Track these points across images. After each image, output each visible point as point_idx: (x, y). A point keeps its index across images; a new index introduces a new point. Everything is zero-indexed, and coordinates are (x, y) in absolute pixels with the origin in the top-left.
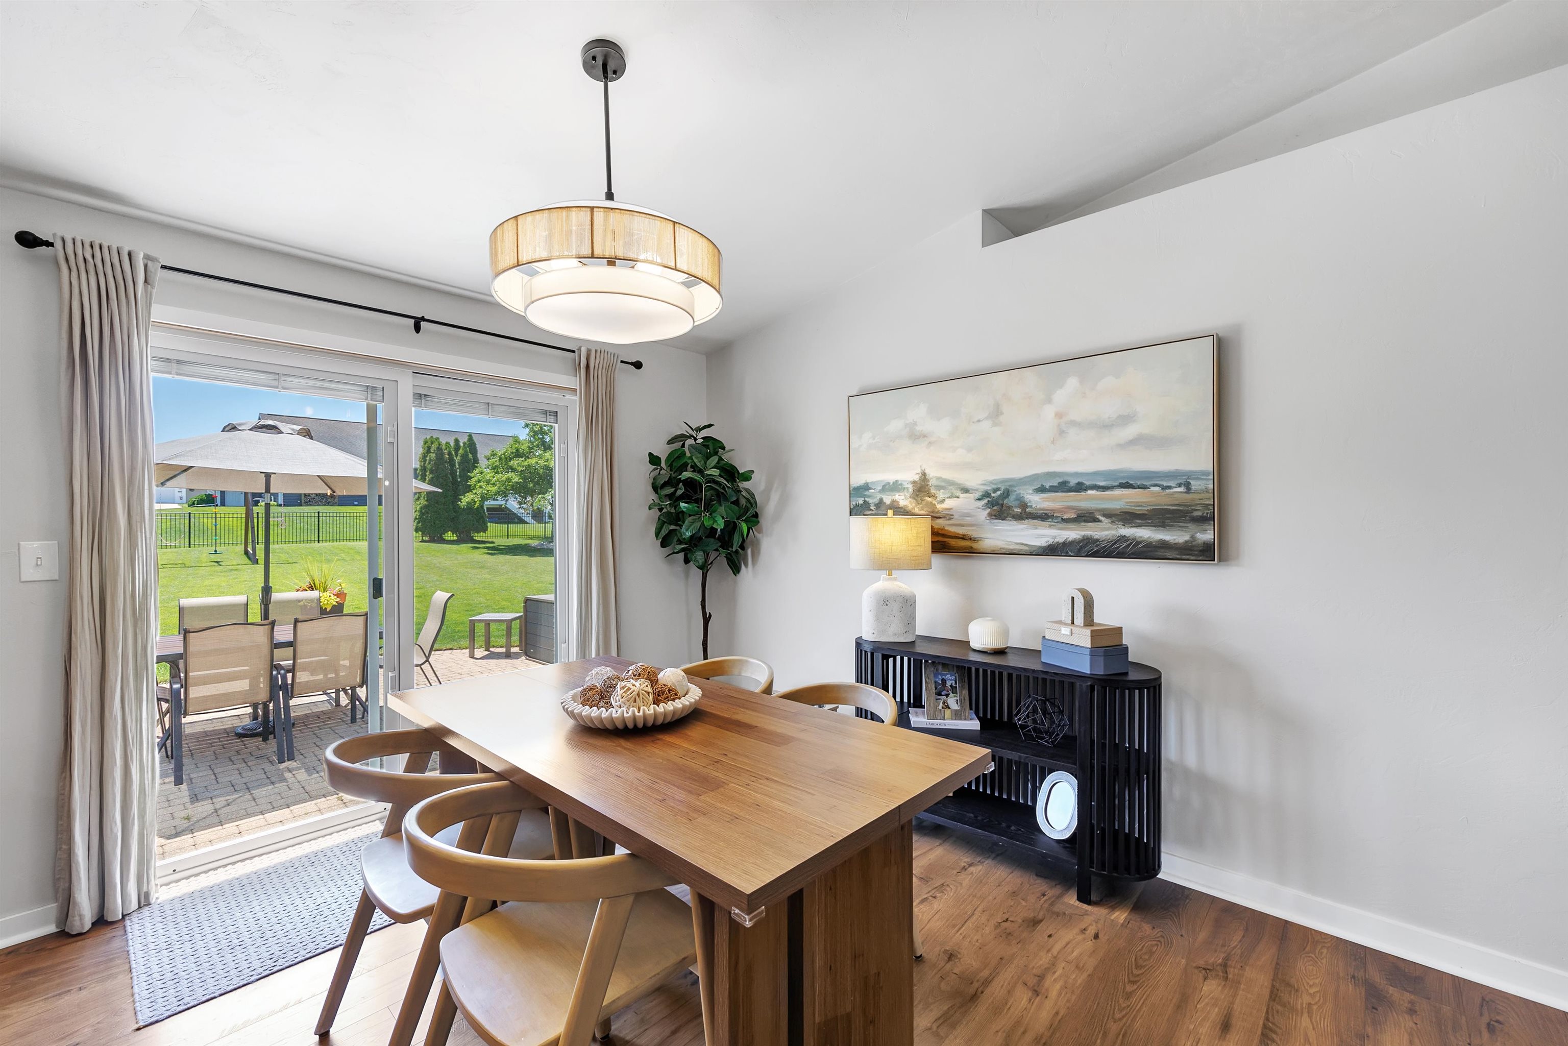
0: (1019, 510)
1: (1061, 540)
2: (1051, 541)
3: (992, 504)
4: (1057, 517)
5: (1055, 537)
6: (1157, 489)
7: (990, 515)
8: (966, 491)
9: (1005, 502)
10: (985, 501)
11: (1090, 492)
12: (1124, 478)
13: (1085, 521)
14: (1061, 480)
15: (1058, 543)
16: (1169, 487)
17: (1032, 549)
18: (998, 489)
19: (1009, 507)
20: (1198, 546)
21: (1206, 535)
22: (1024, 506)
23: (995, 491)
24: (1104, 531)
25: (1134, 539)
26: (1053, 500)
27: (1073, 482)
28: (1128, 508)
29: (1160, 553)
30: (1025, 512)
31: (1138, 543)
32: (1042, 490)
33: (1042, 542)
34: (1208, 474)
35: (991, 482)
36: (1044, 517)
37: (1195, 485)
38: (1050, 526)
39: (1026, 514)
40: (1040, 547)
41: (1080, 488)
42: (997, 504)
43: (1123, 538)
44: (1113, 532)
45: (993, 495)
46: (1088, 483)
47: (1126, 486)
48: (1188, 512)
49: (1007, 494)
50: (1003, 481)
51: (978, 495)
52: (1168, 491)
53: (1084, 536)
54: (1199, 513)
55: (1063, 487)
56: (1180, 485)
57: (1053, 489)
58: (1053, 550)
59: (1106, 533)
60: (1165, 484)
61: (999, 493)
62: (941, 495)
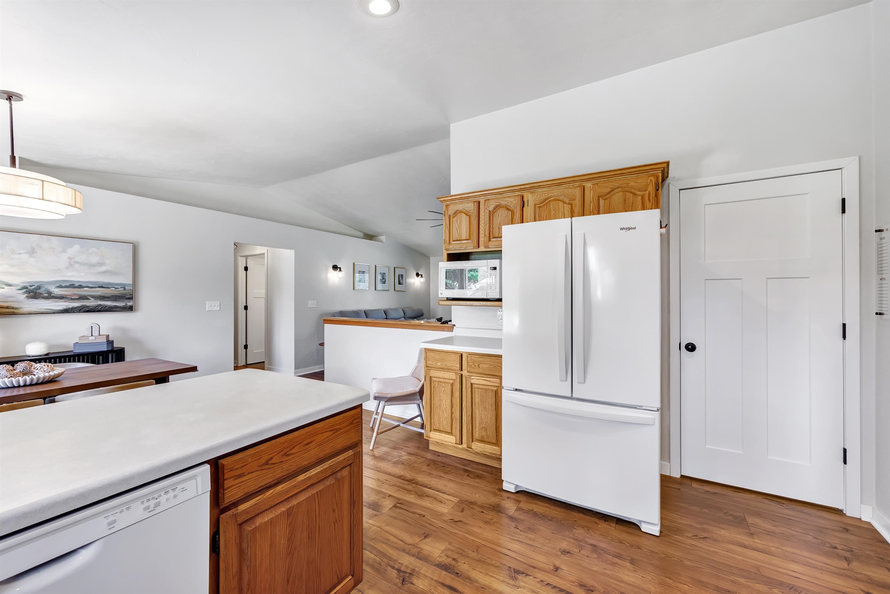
0: (47, 295)
1: (71, 307)
2: (65, 307)
3: (29, 292)
4: (68, 298)
5: (68, 306)
6: (113, 288)
7: (27, 297)
8: (10, 285)
9: (38, 291)
10: (25, 290)
11: (85, 289)
12: (100, 284)
13: (83, 299)
14: (71, 284)
15: (69, 308)
16: (118, 288)
17: (54, 311)
18: (33, 286)
19: (41, 294)
20: (128, 307)
21: (130, 304)
22: (50, 293)
23: (31, 286)
24: (92, 303)
25: (105, 305)
26: (66, 291)
27: (77, 284)
28: (102, 294)
29: (114, 309)
30: (51, 296)
31: (106, 307)
32: (61, 287)
33: (61, 308)
34: (131, 285)
35: (29, 282)
36: (61, 298)
37: (127, 288)
38: (65, 302)
40: (60, 310)
41: (80, 287)
42: (32, 292)
43: (100, 305)
44: (95, 303)
45: (29, 288)
46: (84, 285)
47: (102, 287)
48: (124, 296)
49: (39, 288)
50: (36, 282)
51: (19, 288)
52: (117, 289)
53: (82, 305)
54: (128, 297)
55: (72, 286)
56: (122, 288)
57: (66, 287)
58: (66, 311)
59: (93, 303)
60: (116, 287)
61: (34, 287)
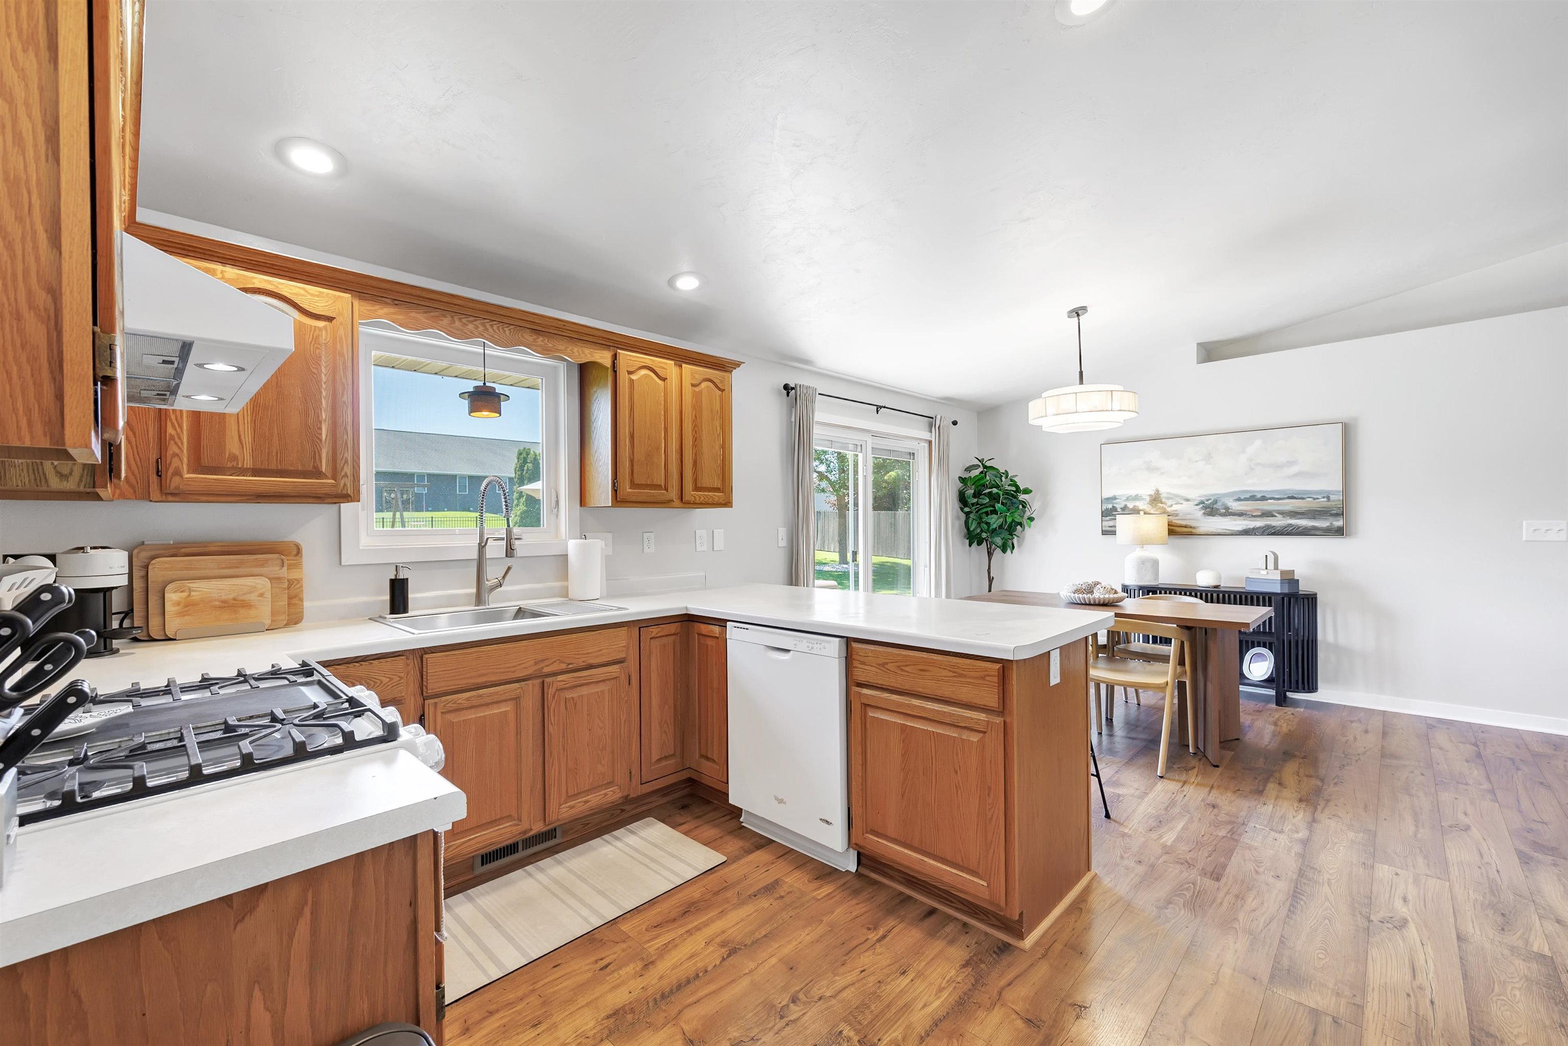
0: (1224, 511)
1: (1252, 527)
2: (1245, 527)
3: (1205, 508)
4: (1249, 515)
5: (1247, 525)
6: (1310, 499)
7: (1204, 514)
8: (1188, 500)
9: (1215, 506)
10: (1201, 506)
11: (1269, 501)
12: (1291, 494)
13: (1267, 516)
14: (1251, 495)
15: (1249, 528)
16: (1318, 499)
17: (1233, 532)
18: (1210, 499)
19: (1217, 509)
20: (1334, 528)
21: (1338, 523)
22: (1227, 508)
23: (1207, 500)
24: (1279, 522)
25: (1297, 525)
26: (1246, 506)
27: (1259, 496)
28: (1293, 509)
29: (1312, 532)
30: (1228, 512)
31: (1299, 527)
32: (1239, 500)
33: (1240, 528)
34: (1340, 492)
35: (1205, 496)
36: (1241, 514)
37: (1332, 497)
38: (1244, 519)
39: (1228, 513)
40: (1238, 531)
41: (1264, 498)
42: (1209, 508)
43: (1290, 525)
44: (1284, 522)
45: (1206, 502)
46: (1268, 496)
47: (1293, 498)
48: (1328, 511)
49: (1216, 502)
50: (1212, 495)
51: (1196, 502)
52: (1317, 500)
53: (1266, 525)
54: (1335, 512)
55: (1253, 498)
56: (1324, 498)
57: (1246, 499)
58: (1246, 532)
59: (1280, 522)
60: (1315, 497)
61: (1210, 501)
62: (1169, 502)
